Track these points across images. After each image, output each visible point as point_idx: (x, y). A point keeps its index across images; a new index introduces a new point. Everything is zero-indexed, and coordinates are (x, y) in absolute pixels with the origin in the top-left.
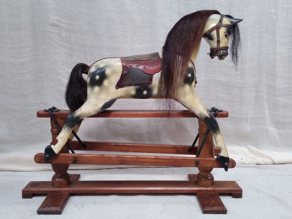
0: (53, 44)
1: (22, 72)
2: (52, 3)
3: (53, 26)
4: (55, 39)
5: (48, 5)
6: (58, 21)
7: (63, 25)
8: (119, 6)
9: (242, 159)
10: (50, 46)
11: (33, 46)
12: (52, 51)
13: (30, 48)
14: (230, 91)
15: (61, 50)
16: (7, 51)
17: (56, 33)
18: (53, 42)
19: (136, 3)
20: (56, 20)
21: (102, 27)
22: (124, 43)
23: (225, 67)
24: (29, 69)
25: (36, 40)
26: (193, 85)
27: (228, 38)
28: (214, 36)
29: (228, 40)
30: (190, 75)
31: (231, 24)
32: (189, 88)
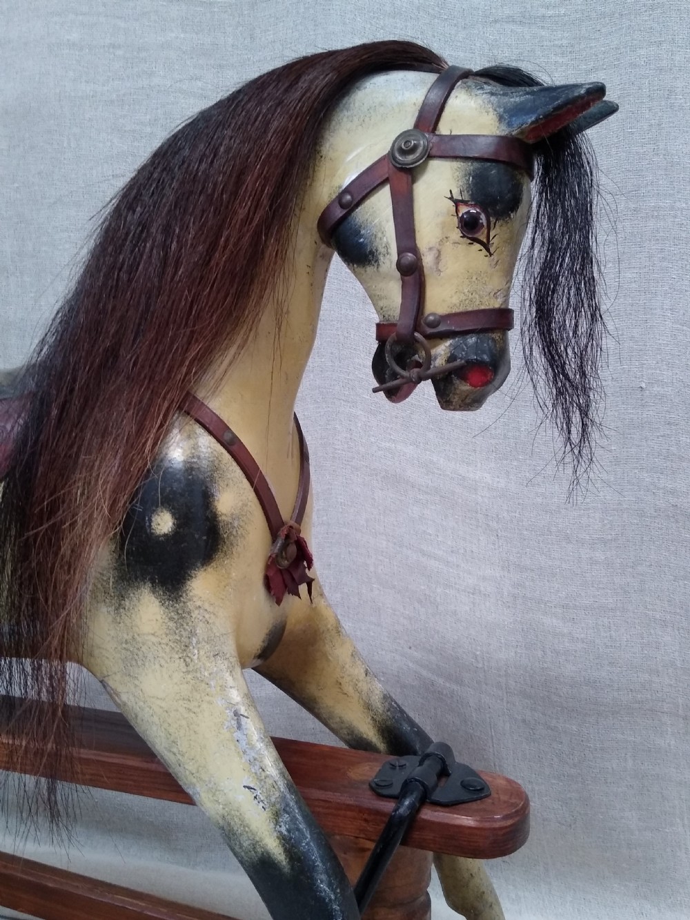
26: (195, 596)
27: (486, 246)
28: (380, 235)
29: (491, 255)
30: (164, 523)
31: (503, 134)
32: (159, 618)
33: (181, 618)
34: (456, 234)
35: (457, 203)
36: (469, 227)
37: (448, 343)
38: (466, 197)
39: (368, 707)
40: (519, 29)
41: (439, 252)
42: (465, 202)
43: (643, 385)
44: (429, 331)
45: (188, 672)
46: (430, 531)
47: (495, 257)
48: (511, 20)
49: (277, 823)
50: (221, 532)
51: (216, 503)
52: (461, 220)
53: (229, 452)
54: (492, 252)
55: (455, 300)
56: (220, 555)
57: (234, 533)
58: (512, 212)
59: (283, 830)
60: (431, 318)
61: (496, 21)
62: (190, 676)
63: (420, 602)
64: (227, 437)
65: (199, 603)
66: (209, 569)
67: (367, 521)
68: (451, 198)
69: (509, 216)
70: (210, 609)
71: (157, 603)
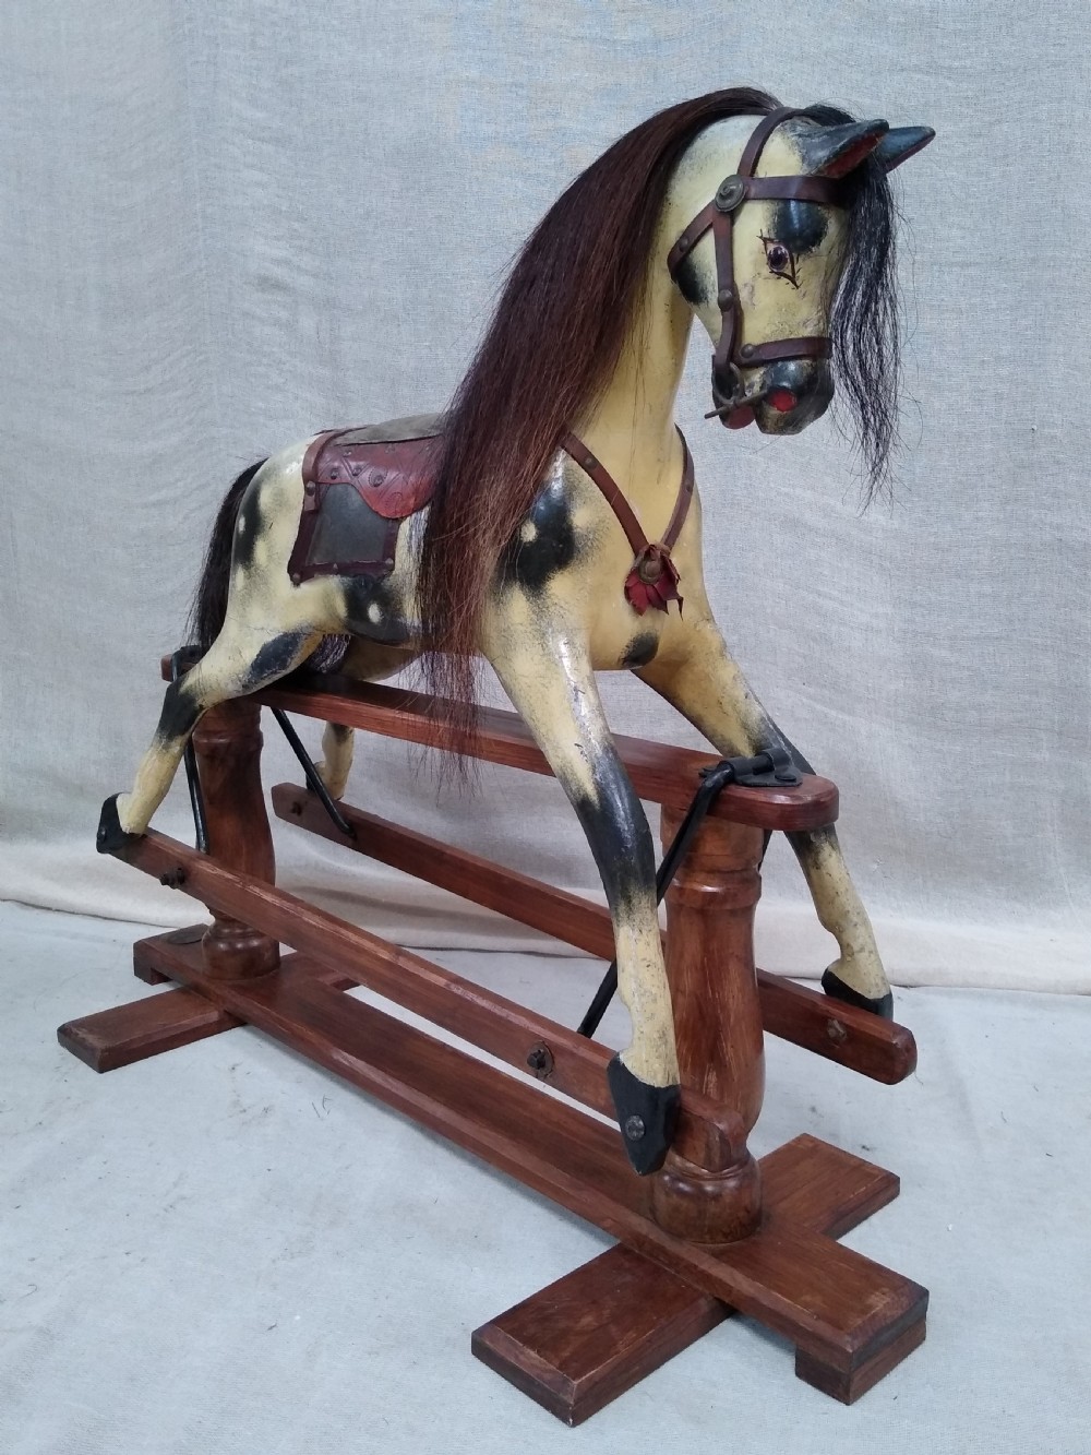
0: (262, 369)
1: (154, 497)
2: (259, 184)
3: (263, 291)
4: (274, 349)
6: (286, 262)
7: (304, 282)
10: (253, 380)
11: (190, 381)
12: (260, 404)
13: (178, 393)
15: (297, 398)
16: (97, 409)
17: (277, 322)
18: (265, 361)
20: (278, 262)
24: (179, 484)
25: (201, 358)
26: (553, 594)
27: (792, 279)
28: (708, 274)
29: (798, 287)
30: (530, 533)
31: (805, 173)
32: (525, 610)
33: (540, 612)
34: (766, 270)
35: (765, 241)
36: (776, 261)
37: (762, 371)
38: (773, 236)
39: (745, 726)
40: (926, 78)
41: (753, 287)
42: (771, 240)
43: (1035, 427)
44: (745, 360)
45: (543, 655)
46: (826, 573)
47: (802, 289)
48: (917, 69)
49: (594, 773)
50: (576, 542)
51: (572, 517)
52: (770, 257)
53: (590, 475)
54: (798, 284)
55: (768, 331)
56: (575, 562)
57: (589, 544)
58: (813, 246)
59: (598, 777)
60: (750, 348)
61: (903, 70)
62: (545, 658)
63: (815, 640)
64: (589, 461)
65: (556, 601)
66: (566, 573)
67: (764, 565)
68: (761, 237)
69: (810, 250)
70: (565, 606)
71: (524, 598)
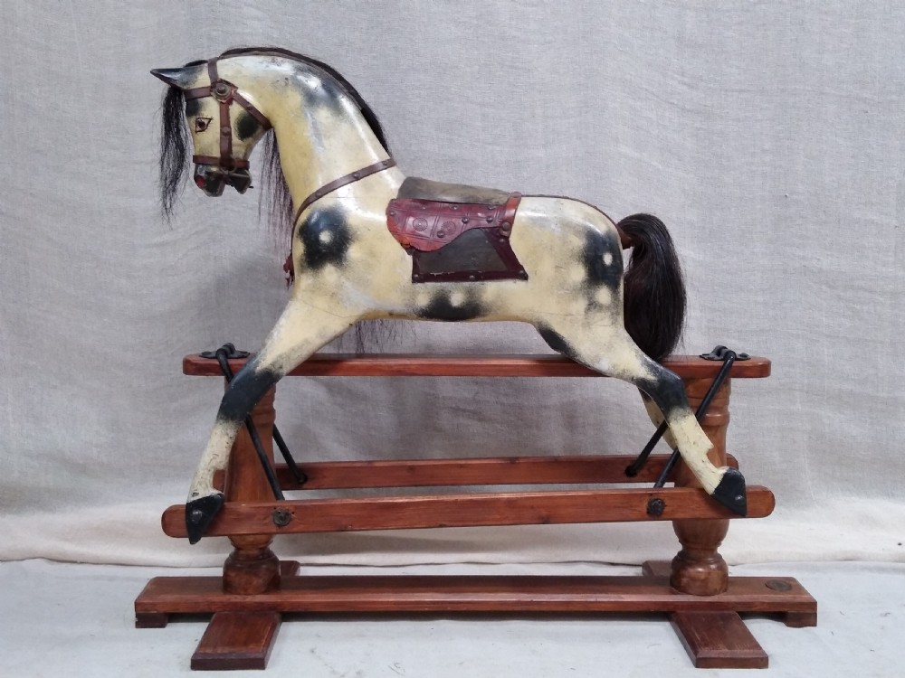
5: (244, 24)
8: (475, 22)
9: (900, 544)
14: (858, 307)
19: (534, 8)
21: (417, 92)
22: (490, 144)
23: (842, 222)
24: (180, 230)
